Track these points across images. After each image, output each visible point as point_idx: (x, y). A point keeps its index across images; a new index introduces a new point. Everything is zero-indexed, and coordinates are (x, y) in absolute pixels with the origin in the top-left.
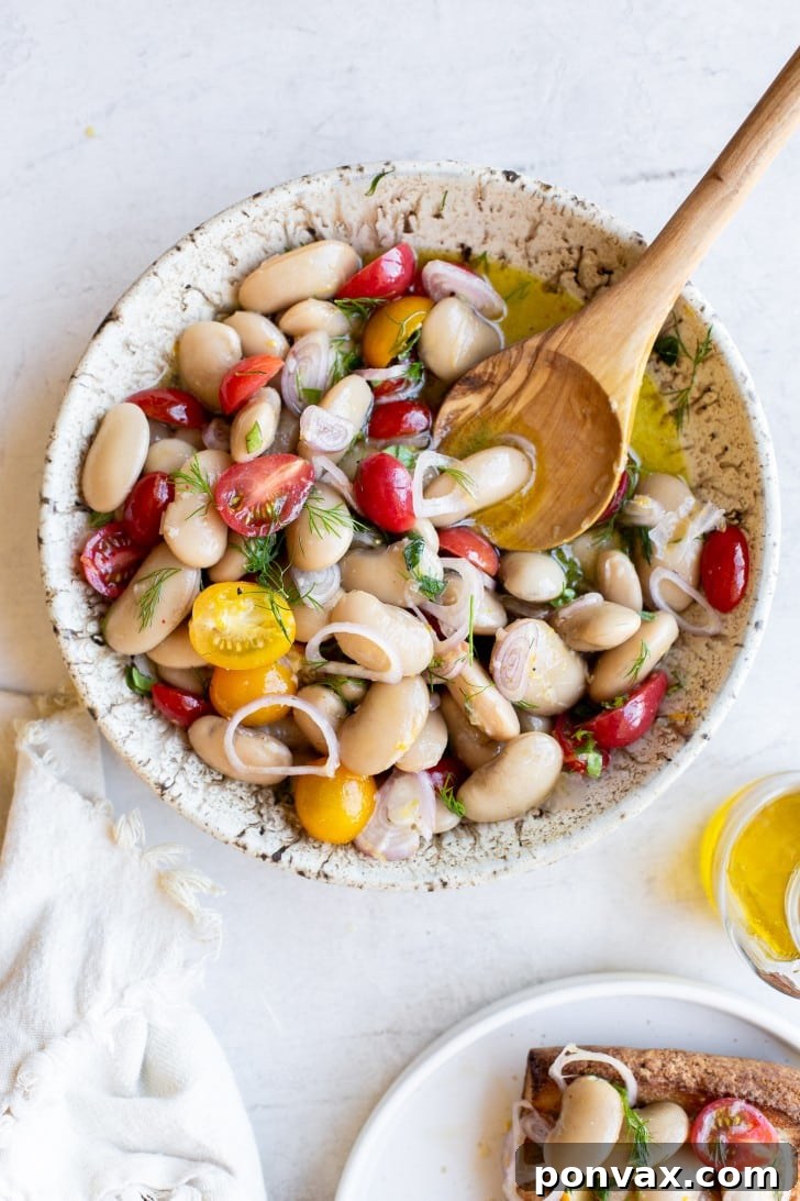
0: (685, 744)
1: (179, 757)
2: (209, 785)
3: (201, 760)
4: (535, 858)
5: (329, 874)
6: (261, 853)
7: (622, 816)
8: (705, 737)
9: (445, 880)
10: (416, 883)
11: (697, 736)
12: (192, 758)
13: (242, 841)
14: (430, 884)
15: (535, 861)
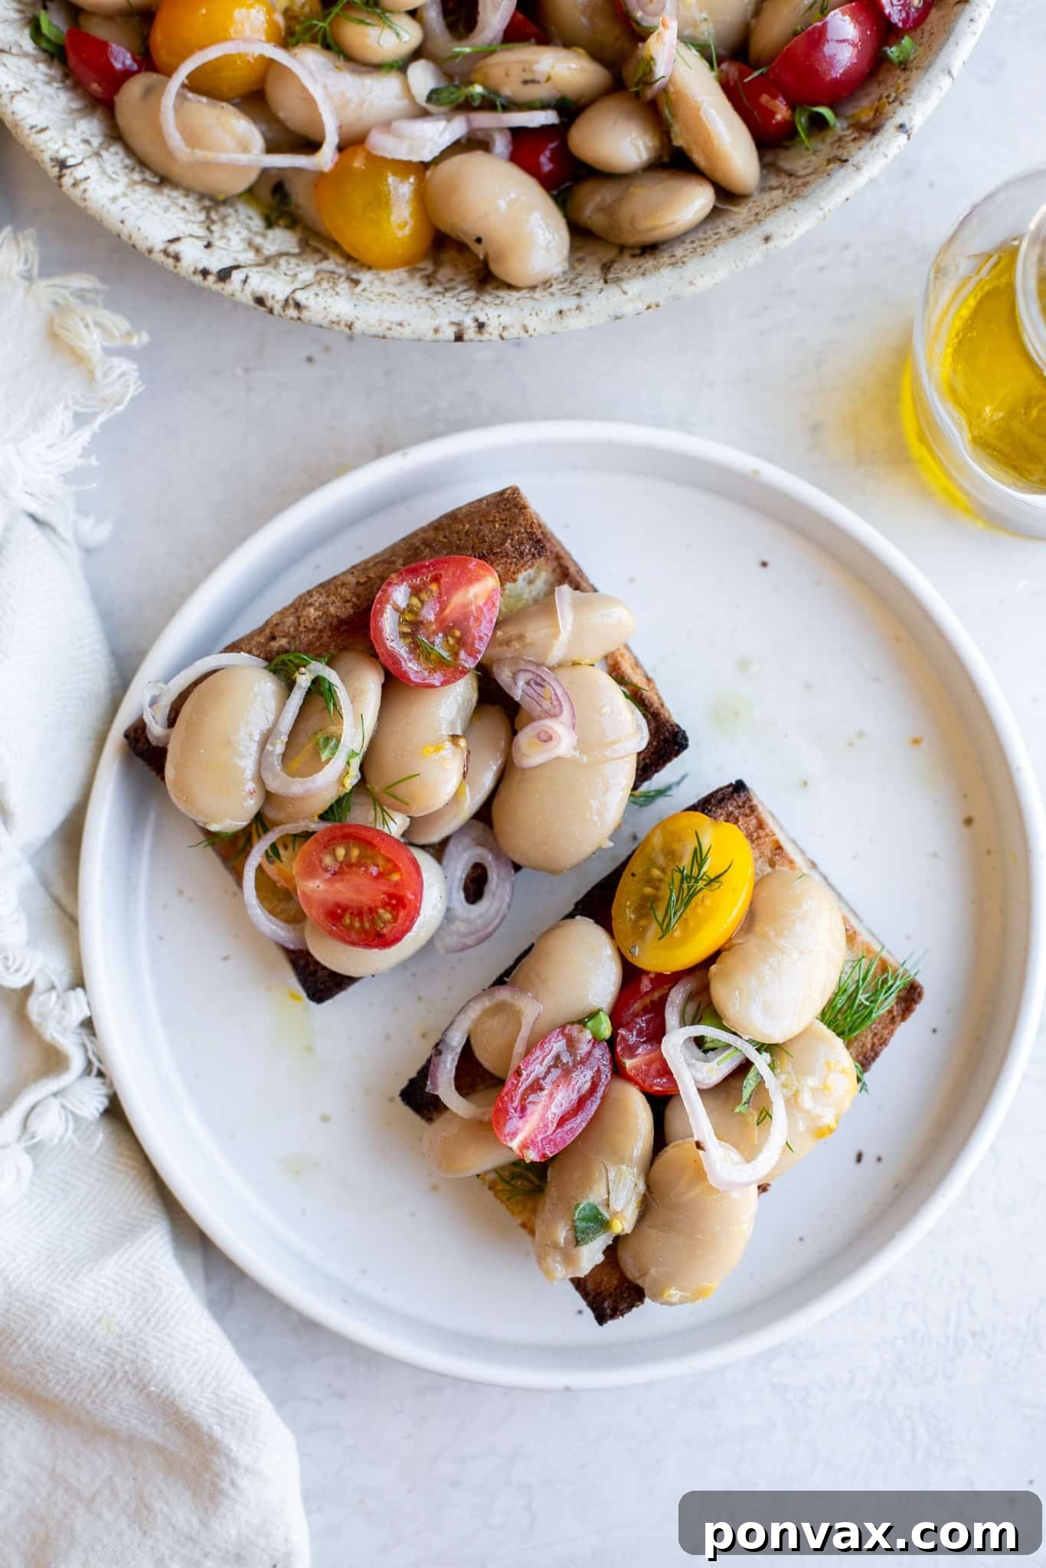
0: (871, 139)
1: (96, 142)
2: (135, 183)
3: (130, 151)
4: (625, 293)
5: (303, 302)
6: (200, 267)
7: (767, 239)
8: (901, 127)
9: (482, 319)
10: (437, 322)
11: (890, 127)
12: (116, 148)
13: (173, 248)
14: (458, 324)
15: (624, 297)
